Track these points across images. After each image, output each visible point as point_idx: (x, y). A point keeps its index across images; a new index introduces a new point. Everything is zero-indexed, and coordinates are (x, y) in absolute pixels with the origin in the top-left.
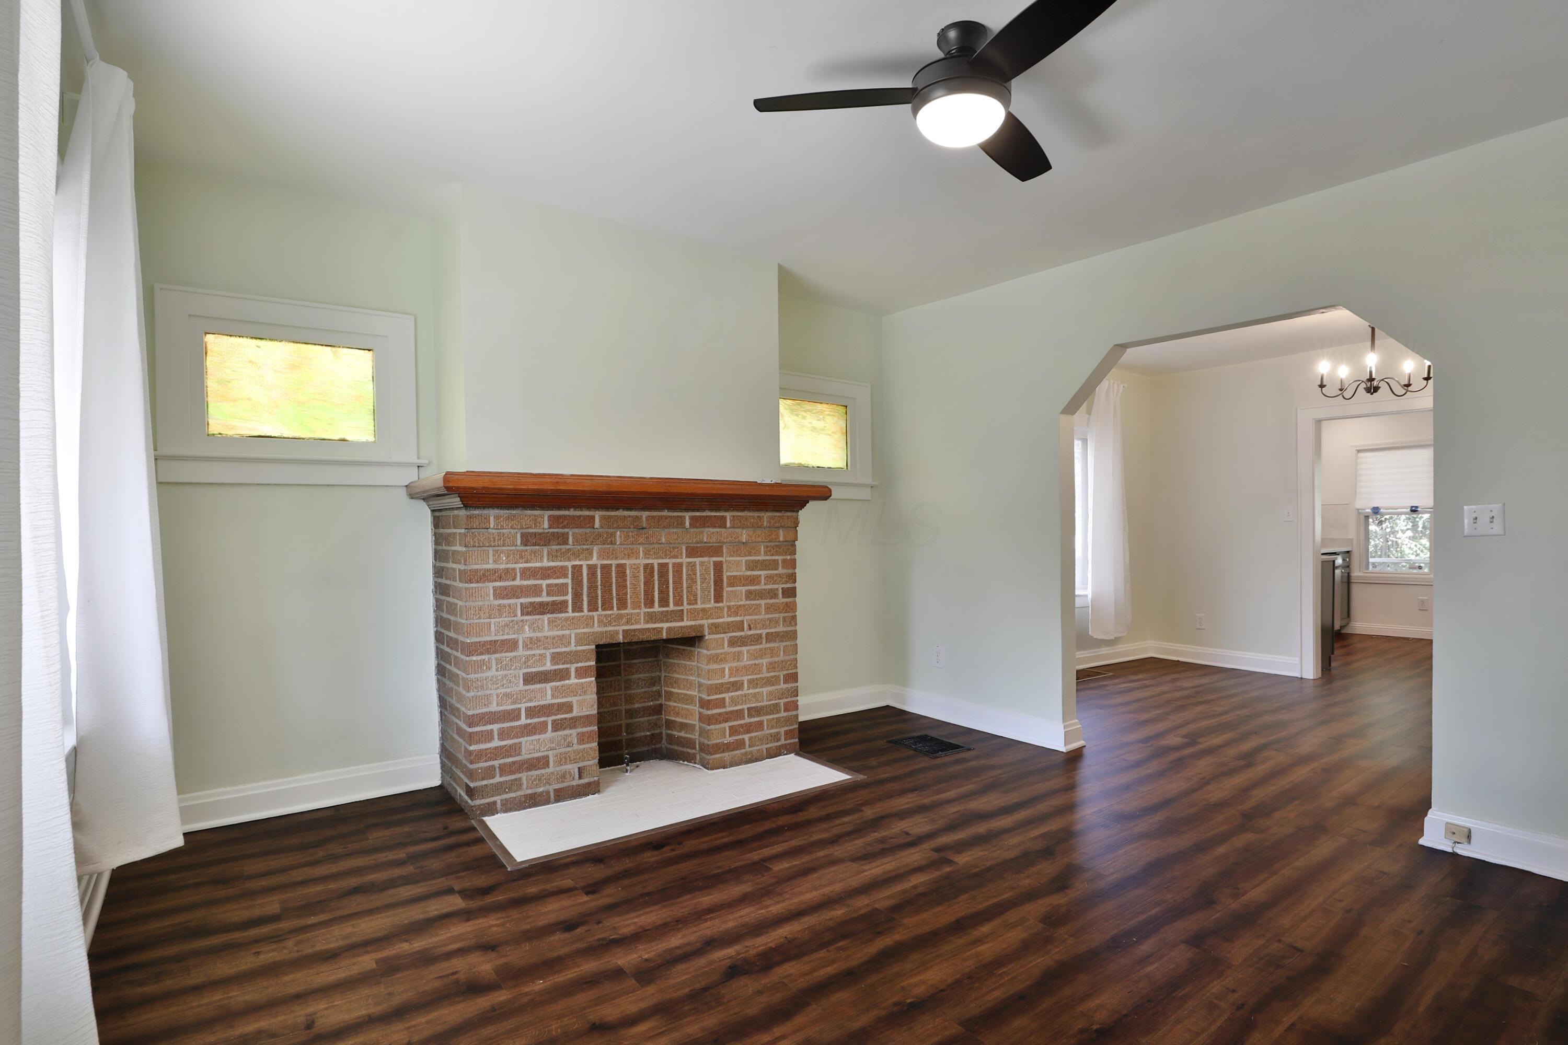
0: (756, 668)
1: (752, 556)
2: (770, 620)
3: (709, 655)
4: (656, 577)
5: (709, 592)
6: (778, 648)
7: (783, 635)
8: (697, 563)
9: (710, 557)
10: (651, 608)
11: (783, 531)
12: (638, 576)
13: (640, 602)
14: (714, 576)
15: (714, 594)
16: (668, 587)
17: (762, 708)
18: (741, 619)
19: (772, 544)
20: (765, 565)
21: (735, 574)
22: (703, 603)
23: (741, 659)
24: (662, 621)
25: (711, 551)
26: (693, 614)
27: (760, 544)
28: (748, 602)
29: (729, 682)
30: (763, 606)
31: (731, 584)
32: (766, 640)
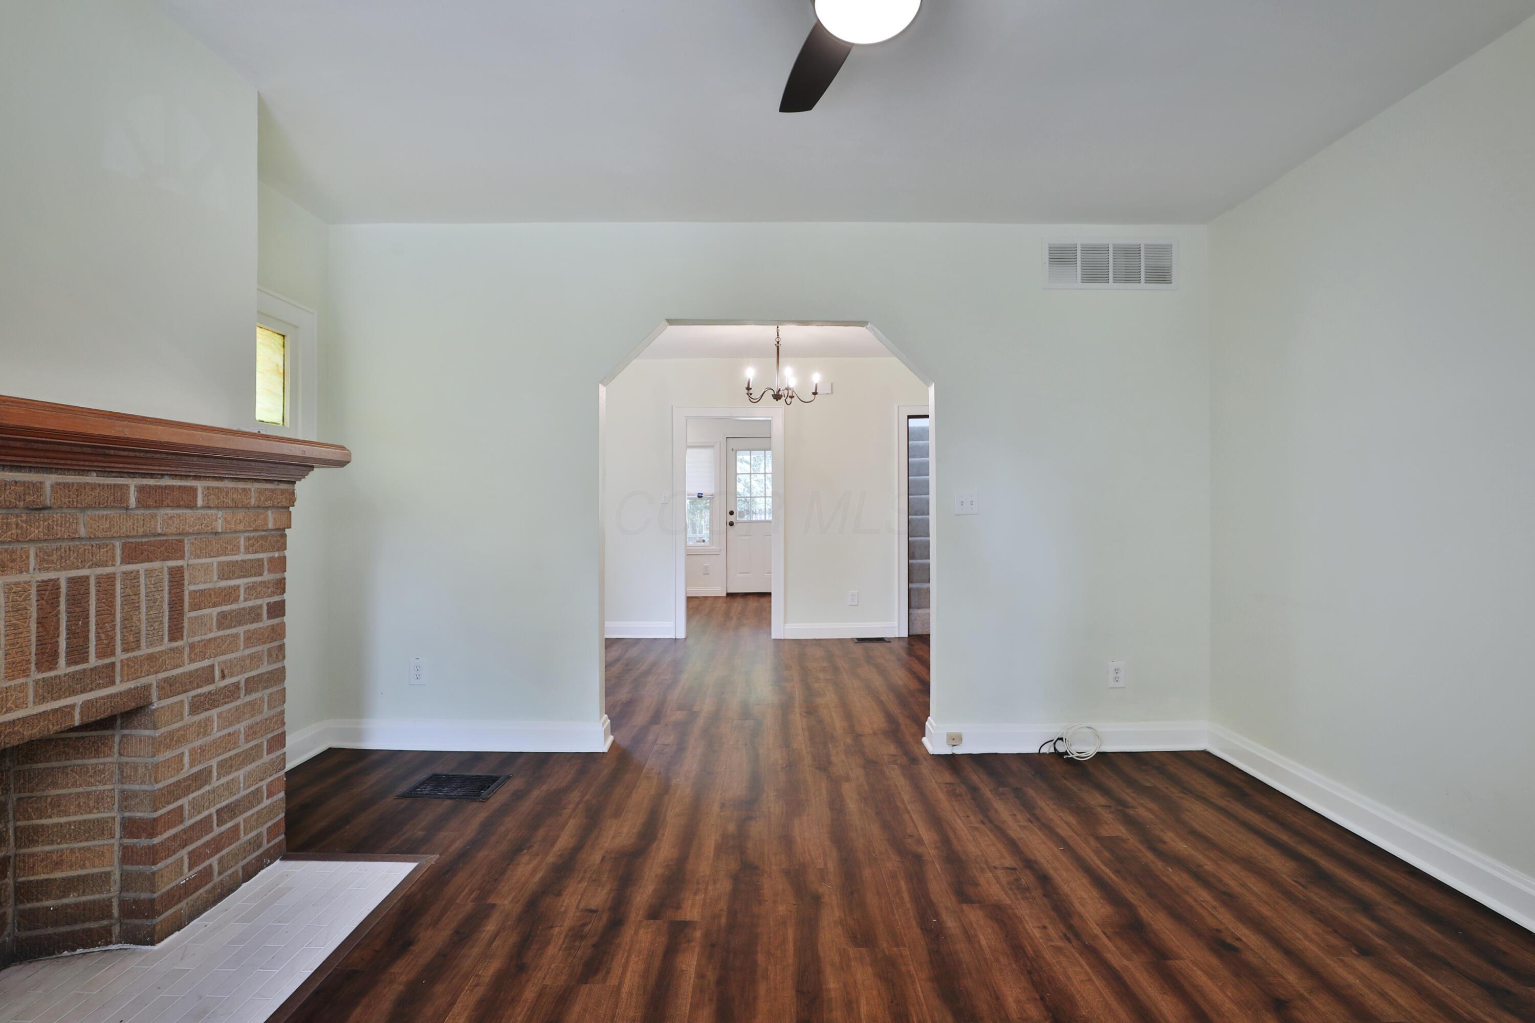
0: (230, 740)
1: (228, 555)
2: (252, 657)
3: (159, 737)
4: (63, 607)
5: (161, 623)
6: (262, 699)
7: (268, 678)
8: (142, 572)
9: (163, 560)
10: (50, 669)
11: (272, 513)
12: (26, 609)
13: (28, 662)
14: (170, 593)
15: (169, 627)
16: (86, 624)
17: (237, 803)
18: (210, 664)
19: (256, 534)
20: (245, 569)
21: (202, 587)
22: (151, 644)
23: (209, 731)
24: (74, 693)
25: (166, 548)
26: (132, 668)
27: (238, 535)
28: (221, 633)
29: (189, 776)
30: (242, 634)
31: (195, 607)
32: (246, 690)
